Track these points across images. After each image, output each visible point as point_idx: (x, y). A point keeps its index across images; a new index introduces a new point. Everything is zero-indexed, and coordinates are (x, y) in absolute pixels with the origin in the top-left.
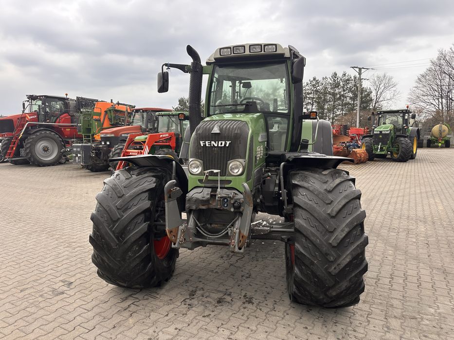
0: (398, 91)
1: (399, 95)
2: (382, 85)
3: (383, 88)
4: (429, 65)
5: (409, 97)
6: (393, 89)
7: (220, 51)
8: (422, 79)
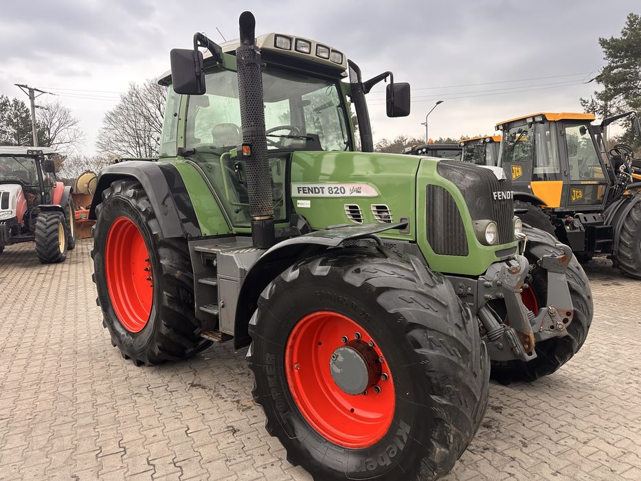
0: (80, 130)
1: (83, 138)
2: (55, 120)
3: (57, 124)
4: (119, 102)
5: (98, 140)
6: (73, 127)
7: (275, 39)
8: (112, 118)
